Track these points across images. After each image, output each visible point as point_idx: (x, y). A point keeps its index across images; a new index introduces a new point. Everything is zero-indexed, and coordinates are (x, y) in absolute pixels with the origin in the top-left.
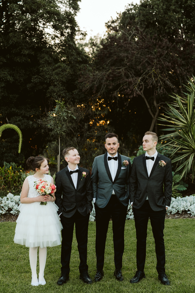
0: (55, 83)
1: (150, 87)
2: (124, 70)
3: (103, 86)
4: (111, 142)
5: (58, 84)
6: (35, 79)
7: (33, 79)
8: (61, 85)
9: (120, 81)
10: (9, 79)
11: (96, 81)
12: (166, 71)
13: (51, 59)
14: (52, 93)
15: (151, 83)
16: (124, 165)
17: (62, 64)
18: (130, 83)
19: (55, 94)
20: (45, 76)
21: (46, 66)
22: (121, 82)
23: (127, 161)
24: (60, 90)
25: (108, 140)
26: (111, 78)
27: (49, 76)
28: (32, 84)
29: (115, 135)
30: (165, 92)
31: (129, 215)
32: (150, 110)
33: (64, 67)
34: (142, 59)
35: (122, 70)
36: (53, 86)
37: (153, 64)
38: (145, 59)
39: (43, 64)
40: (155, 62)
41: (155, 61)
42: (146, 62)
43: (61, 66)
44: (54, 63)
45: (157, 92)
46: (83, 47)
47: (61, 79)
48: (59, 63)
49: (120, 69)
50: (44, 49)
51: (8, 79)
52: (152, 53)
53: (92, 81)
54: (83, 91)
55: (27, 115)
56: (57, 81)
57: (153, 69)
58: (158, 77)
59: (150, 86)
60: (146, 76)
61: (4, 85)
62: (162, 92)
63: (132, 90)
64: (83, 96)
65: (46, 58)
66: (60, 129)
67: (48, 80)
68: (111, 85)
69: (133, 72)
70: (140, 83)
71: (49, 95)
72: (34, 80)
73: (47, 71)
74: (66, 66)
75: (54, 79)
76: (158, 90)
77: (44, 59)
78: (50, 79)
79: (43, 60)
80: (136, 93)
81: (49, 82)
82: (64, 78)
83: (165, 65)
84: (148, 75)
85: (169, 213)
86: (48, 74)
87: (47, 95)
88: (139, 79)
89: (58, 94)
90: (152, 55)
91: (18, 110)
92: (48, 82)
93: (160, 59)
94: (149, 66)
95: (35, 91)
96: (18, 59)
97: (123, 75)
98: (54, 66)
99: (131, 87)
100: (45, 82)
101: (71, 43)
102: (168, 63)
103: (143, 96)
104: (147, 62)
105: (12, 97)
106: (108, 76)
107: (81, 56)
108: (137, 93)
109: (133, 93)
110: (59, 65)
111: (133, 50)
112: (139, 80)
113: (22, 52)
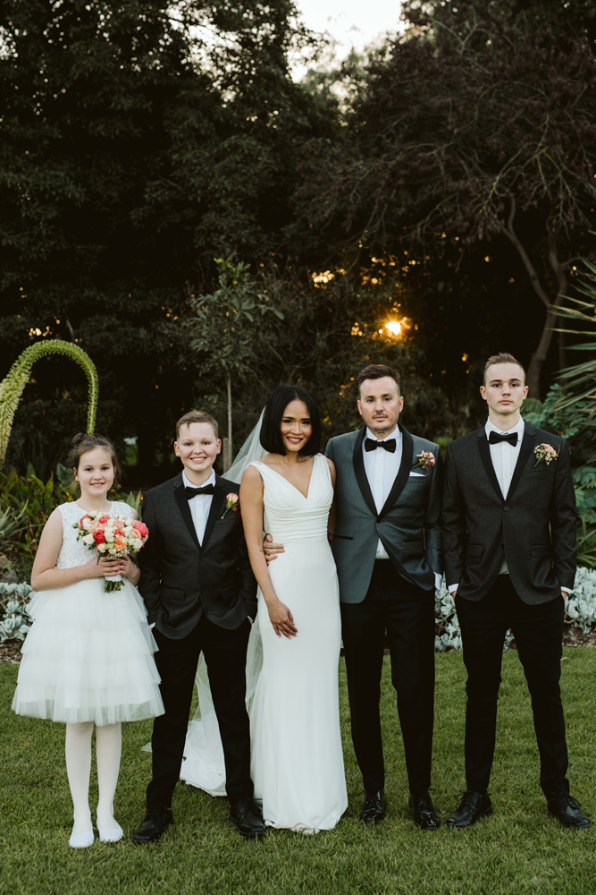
0: (223, 202)
1: (531, 207)
2: (443, 153)
3: (376, 207)
4: (377, 394)
5: (232, 206)
6: (155, 192)
7: (148, 190)
8: (239, 207)
9: (431, 190)
10: (73, 194)
11: (354, 191)
12: (584, 152)
13: (206, 125)
14: (212, 234)
15: (533, 193)
16: (421, 466)
17: (244, 139)
18: (465, 194)
19: (223, 237)
20: (189, 181)
21: (190, 148)
22: (433, 192)
23: (431, 455)
24: (237, 224)
25: (369, 387)
26: (401, 182)
27: (201, 179)
28: (146, 207)
29: (390, 371)
30: (582, 220)
31: (449, 635)
32: (536, 284)
33: (248, 149)
34: (502, 114)
35: (439, 152)
36: (214, 213)
37: (541, 127)
38: (513, 115)
39: (181, 140)
40: (546, 122)
41: (546, 117)
42: (516, 122)
43: (242, 146)
44: (217, 138)
45: (554, 221)
46: (328, 81)
47: (240, 187)
48: (233, 137)
49: (431, 149)
50: (183, 92)
51: (70, 196)
52: (537, 93)
53: (343, 194)
54: (311, 226)
55: (134, 311)
56: (229, 194)
57: (540, 144)
58: (558, 172)
59: (532, 200)
60: (519, 169)
61: (55, 214)
62: (573, 220)
63: (472, 220)
64: (316, 243)
65: (192, 119)
66: (231, 353)
67: (199, 192)
68: (404, 203)
69: (477, 159)
70: (496, 193)
71: (201, 242)
72: (154, 195)
73: (196, 165)
74: (256, 146)
75: (216, 190)
76: (560, 214)
77: (185, 123)
78: (204, 188)
79: (181, 127)
80: (485, 228)
81: (202, 199)
82: (251, 186)
83: (579, 131)
84: (523, 167)
85: (587, 625)
86: (199, 174)
87: (195, 240)
88: (494, 181)
89: (230, 237)
90: (535, 99)
91: (102, 295)
92: (199, 199)
93: (566, 112)
94: (526, 137)
95: (159, 230)
96: (100, 128)
97: (442, 168)
98: (216, 145)
99: (468, 209)
100: (191, 198)
101: (273, 70)
102: (589, 125)
103: (513, 238)
104: (520, 122)
105: (83, 252)
106: (394, 174)
107: (309, 110)
108: (489, 226)
109: (476, 229)
110: (233, 142)
111: (473, 84)
112: (495, 184)
113: (113, 105)
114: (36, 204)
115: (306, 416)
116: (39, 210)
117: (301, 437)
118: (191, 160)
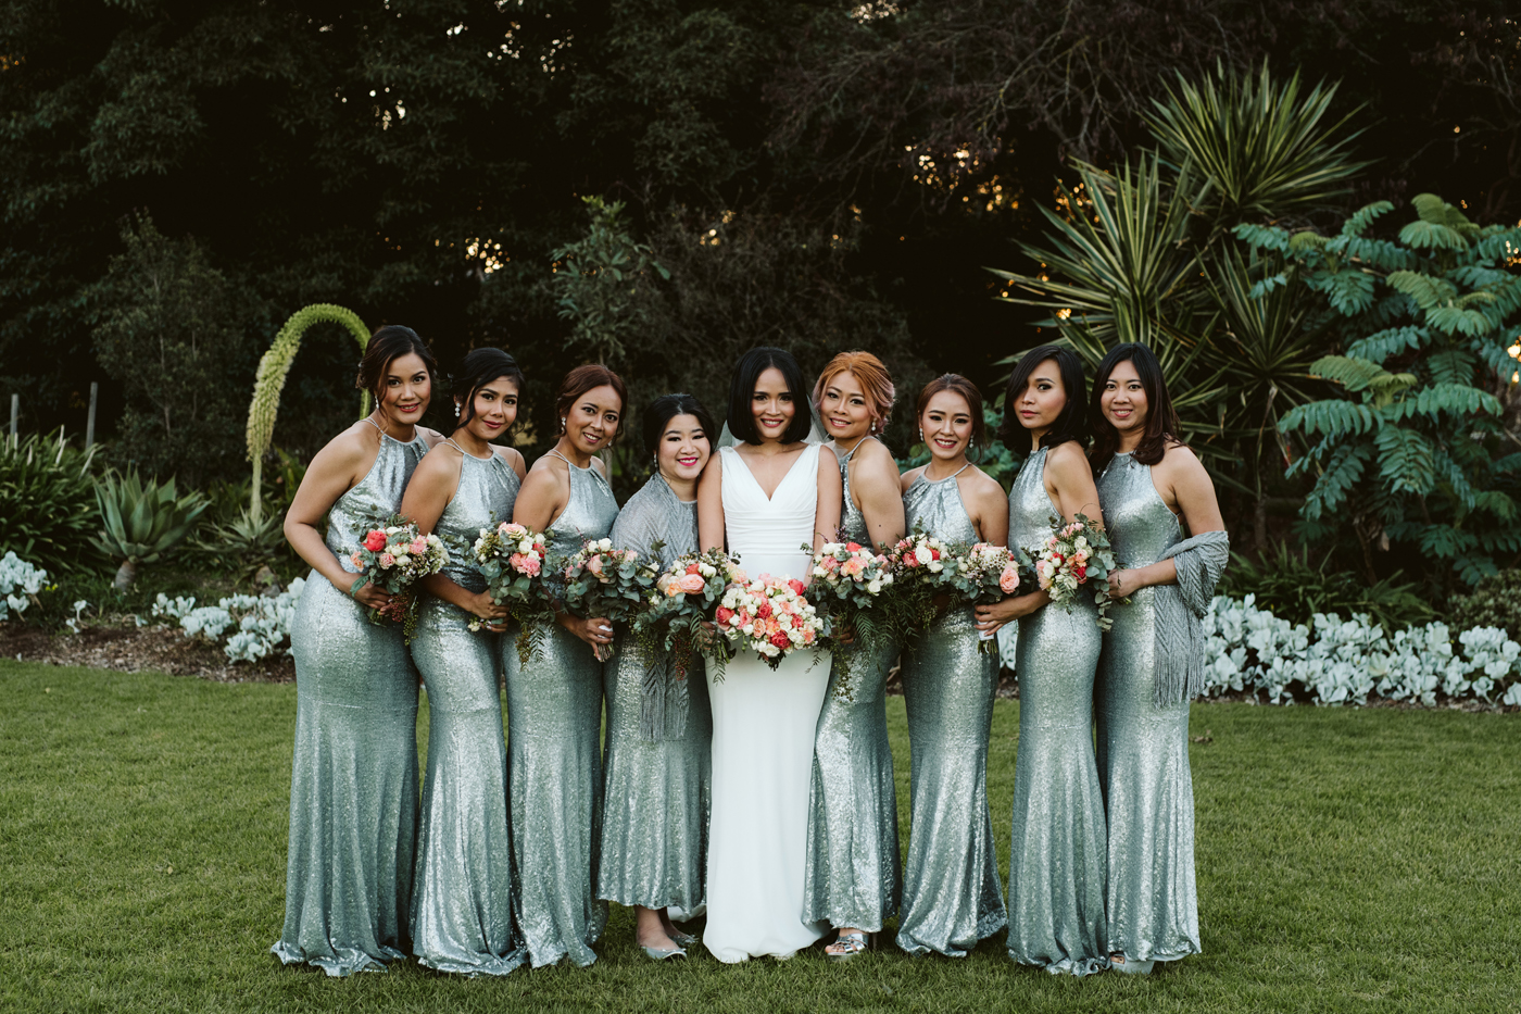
0: (674, 106)
5: (685, 112)
6: (586, 91)
8: (697, 114)
10: (476, 92)
11: (835, 96)
14: (658, 152)
15: (1046, 105)
19: (671, 156)
20: (633, 76)
21: (637, 29)
24: (691, 138)
27: (647, 73)
28: (574, 110)
33: (716, 30)
36: (662, 122)
39: (624, 17)
40: (1068, 7)
43: (708, 26)
44: (679, 13)
47: (699, 85)
51: (471, 94)
56: (684, 95)
59: (1043, 116)
61: (451, 118)
67: (646, 91)
70: (1004, 104)
71: (644, 163)
72: (584, 95)
73: (642, 53)
75: (668, 89)
78: (653, 86)
81: (650, 100)
82: (715, 83)
84: (1047, 67)
86: (646, 65)
87: (636, 160)
88: (1002, 87)
89: (681, 157)
92: (646, 101)
95: (594, 143)
99: (959, 126)
100: (635, 100)
105: (495, 173)
112: (1001, 94)
114: (426, 106)
115: (784, 390)
116: (429, 114)
117: (781, 418)
118: (635, 46)
